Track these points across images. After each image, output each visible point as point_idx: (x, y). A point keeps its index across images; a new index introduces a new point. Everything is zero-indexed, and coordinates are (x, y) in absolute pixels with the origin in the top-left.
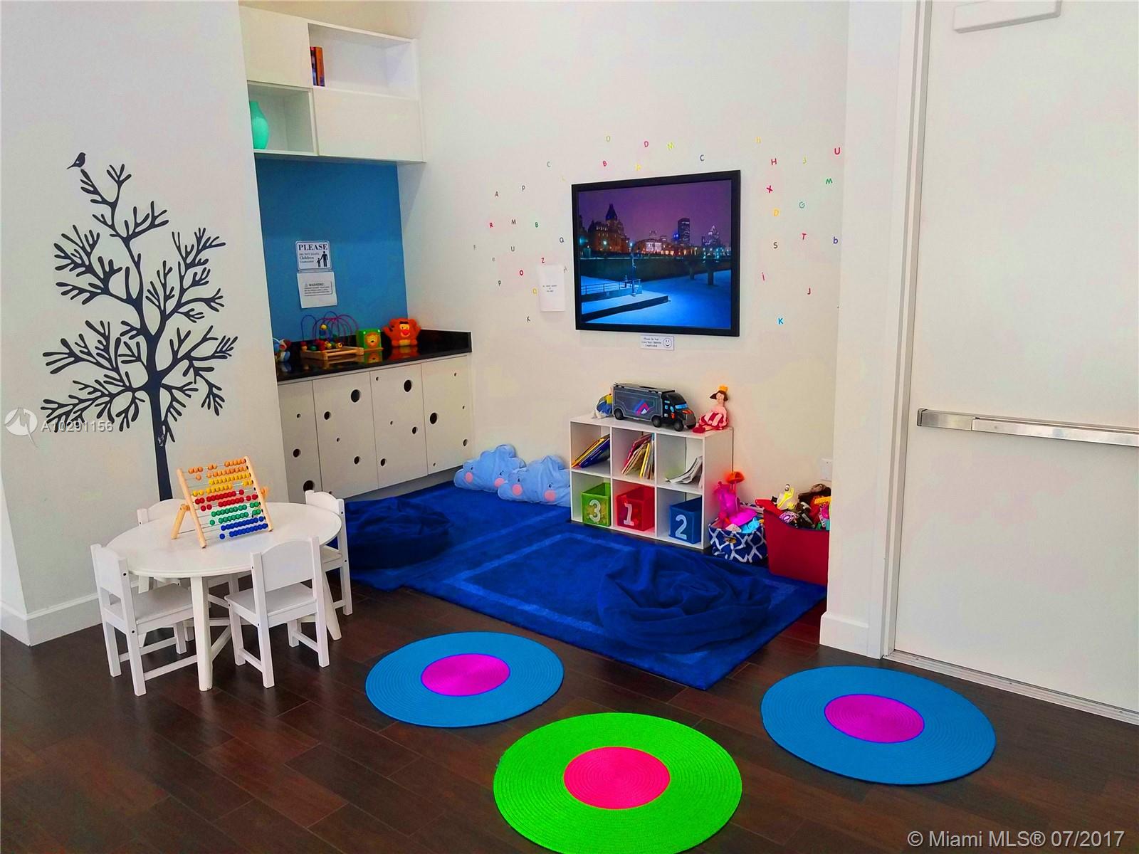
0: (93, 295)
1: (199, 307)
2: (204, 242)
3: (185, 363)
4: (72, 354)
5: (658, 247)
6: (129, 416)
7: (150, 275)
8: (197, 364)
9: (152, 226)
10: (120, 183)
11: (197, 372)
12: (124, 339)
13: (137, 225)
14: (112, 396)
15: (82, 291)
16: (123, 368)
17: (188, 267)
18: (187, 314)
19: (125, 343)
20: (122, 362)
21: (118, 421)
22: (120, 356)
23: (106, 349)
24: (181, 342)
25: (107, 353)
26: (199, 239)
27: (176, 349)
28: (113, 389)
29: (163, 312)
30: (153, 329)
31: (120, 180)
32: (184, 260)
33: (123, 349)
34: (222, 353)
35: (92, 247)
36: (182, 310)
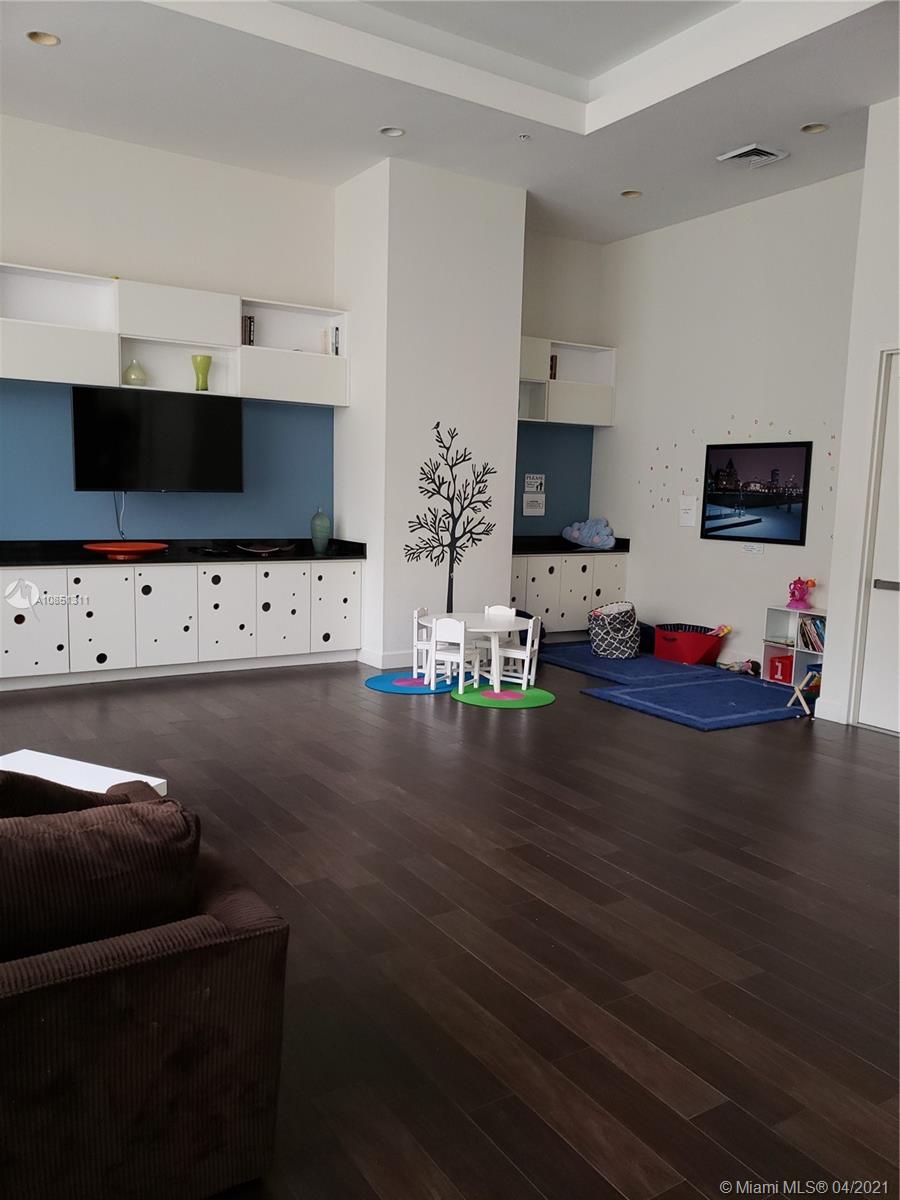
0: (433, 494)
1: (480, 505)
2: (486, 471)
3: (469, 535)
4: (420, 523)
5: (758, 487)
6: (439, 559)
7: (459, 487)
8: (474, 536)
9: (464, 460)
10: (452, 438)
11: (474, 539)
12: (443, 518)
13: (457, 460)
14: (434, 548)
15: (429, 492)
16: (440, 534)
17: (477, 483)
18: (473, 509)
19: (443, 520)
20: (441, 530)
21: (435, 561)
22: (440, 527)
23: (435, 523)
24: (468, 523)
25: (434, 526)
26: (484, 469)
27: (465, 526)
28: (435, 544)
29: (462, 507)
30: (456, 515)
31: (453, 436)
32: (476, 479)
33: (442, 524)
34: (486, 532)
35: (436, 470)
36: (472, 506)
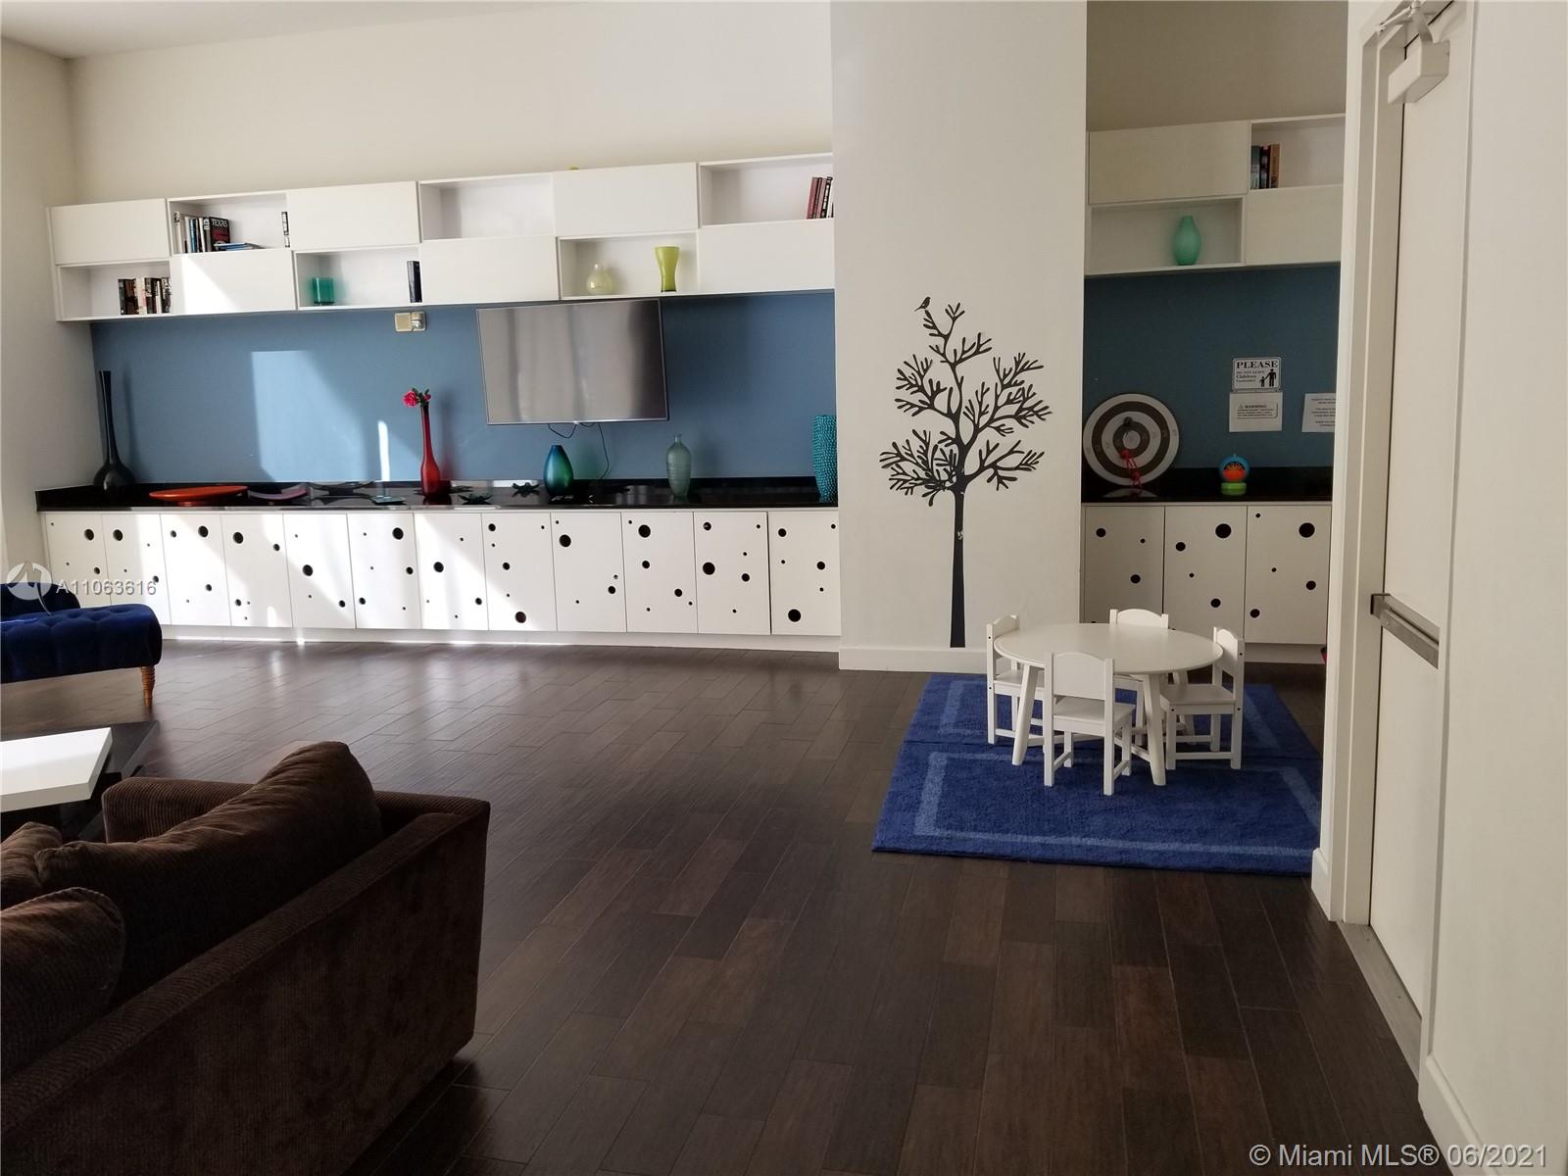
0: (921, 409)
1: (1010, 423)
2: (1022, 365)
3: (991, 471)
7: (969, 393)
8: (1001, 473)
9: (977, 352)
10: (954, 319)
11: (1000, 479)
12: (940, 445)
13: (964, 352)
15: (913, 406)
17: (1004, 387)
18: (998, 429)
19: (941, 450)
20: (937, 465)
22: (936, 459)
23: (925, 453)
24: (989, 452)
25: (926, 457)
26: (1017, 363)
27: (983, 458)
29: (976, 426)
30: (966, 440)
31: (954, 314)
32: (1002, 381)
33: (938, 455)
34: (1026, 466)
35: (925, 371)
36: (996, 424)
